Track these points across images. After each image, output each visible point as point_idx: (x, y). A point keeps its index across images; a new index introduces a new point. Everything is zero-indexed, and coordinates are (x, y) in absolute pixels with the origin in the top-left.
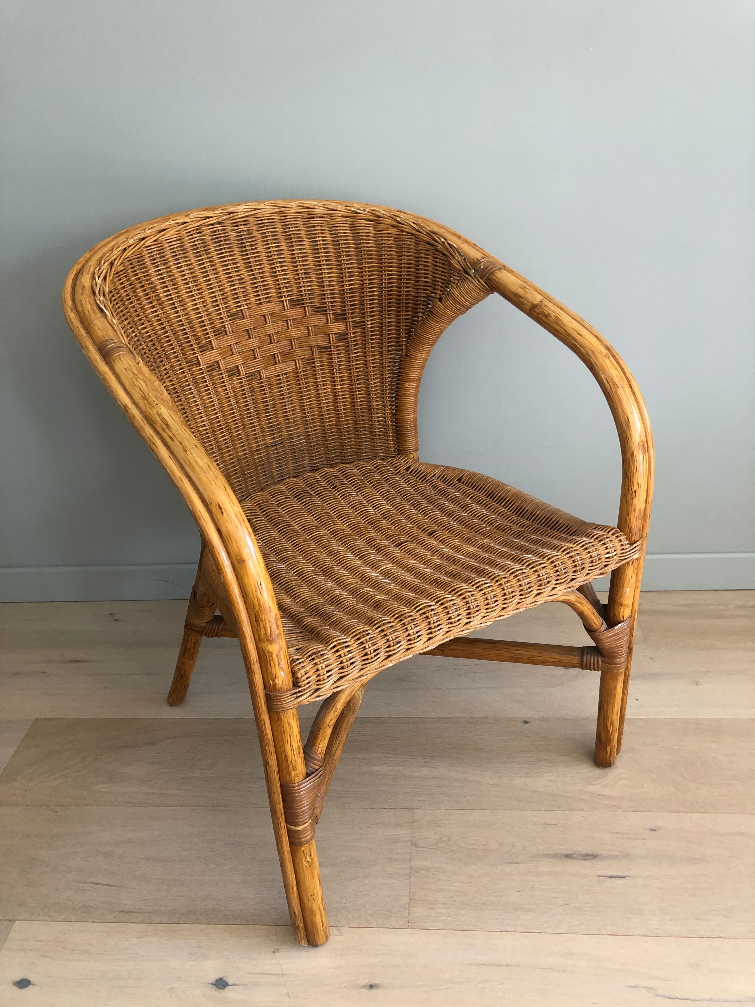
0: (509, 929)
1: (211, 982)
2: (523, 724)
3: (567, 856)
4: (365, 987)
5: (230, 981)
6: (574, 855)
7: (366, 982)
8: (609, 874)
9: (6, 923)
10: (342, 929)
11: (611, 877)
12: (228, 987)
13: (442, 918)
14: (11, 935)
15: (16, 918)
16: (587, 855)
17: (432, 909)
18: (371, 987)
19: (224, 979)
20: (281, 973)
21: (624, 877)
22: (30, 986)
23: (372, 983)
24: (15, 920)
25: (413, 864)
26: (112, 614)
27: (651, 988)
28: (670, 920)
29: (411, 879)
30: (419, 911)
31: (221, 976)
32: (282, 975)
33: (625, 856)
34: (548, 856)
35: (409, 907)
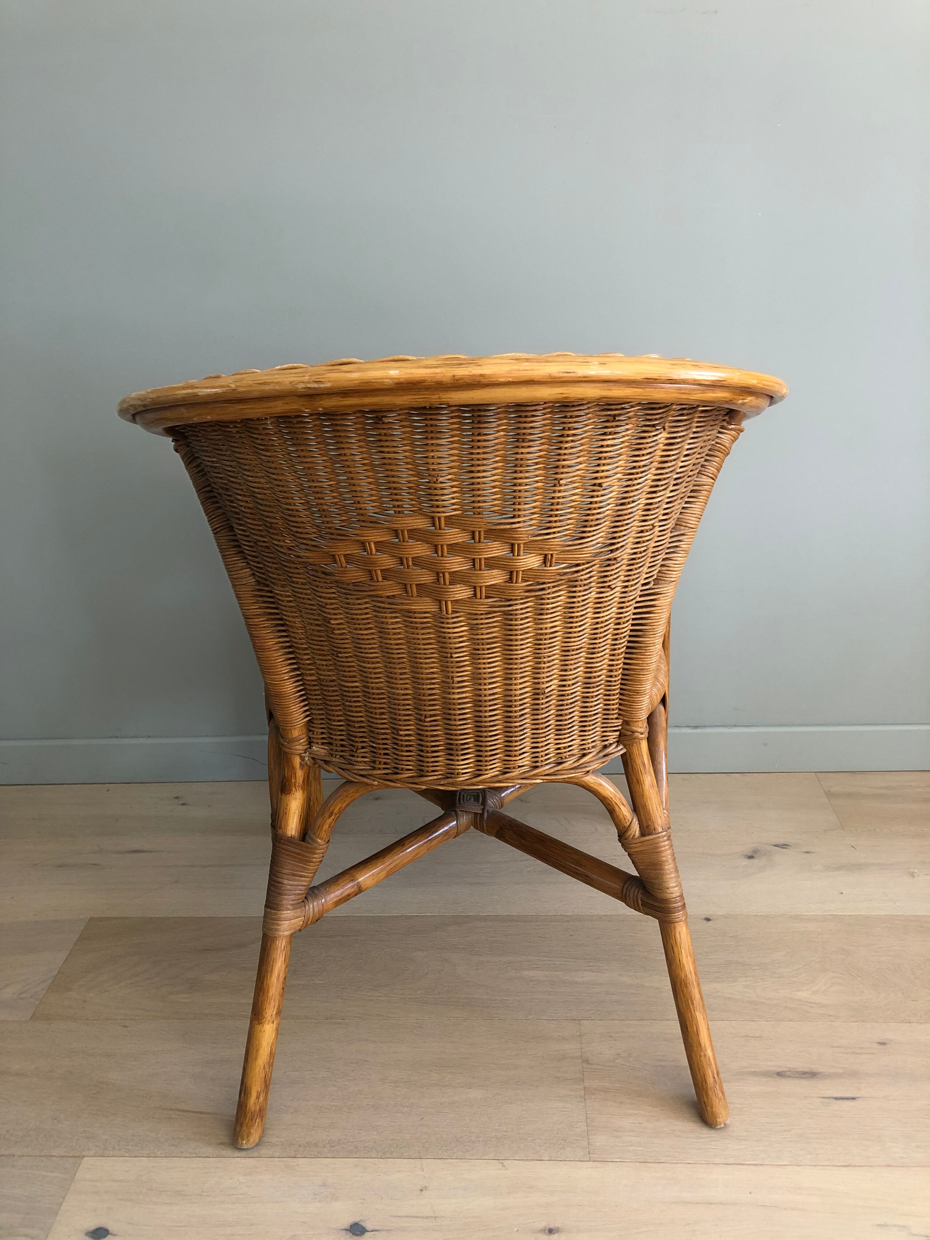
0: (718, 1160)
1: (343, 1227)
2: (705, 922)
3: (779, 1074)
4: (543, 1231)
5: (368, 1226)
6: (788, 1073)
7: (542, 1225)
8: (835, 1096)
9: (71, 1160)
10: (506, 1163)
11: (836, 1099)
12: (366, 1234)
13: (632, 1148)
14: (79, 1175)
15: (84, 1153)
16: (804, 1073)
17: (617, 1137)
18: (551, 1231)
19: (360, 1223)
20: (433, 1215)
21: (854, 1099)
22: (109, 1237)
23: (552, 1226)
24: (84, 1157)
25: (586, 1084)
26: (177, 798)
27: (904, 1226)
28: (917, 1147)
29: (586, 1102)
30: (600, 1140)
31: (357, 1220)
32: (435, 1218)
33: (853, 1074)
34: (755, 1074)
35: (588, 1135)
